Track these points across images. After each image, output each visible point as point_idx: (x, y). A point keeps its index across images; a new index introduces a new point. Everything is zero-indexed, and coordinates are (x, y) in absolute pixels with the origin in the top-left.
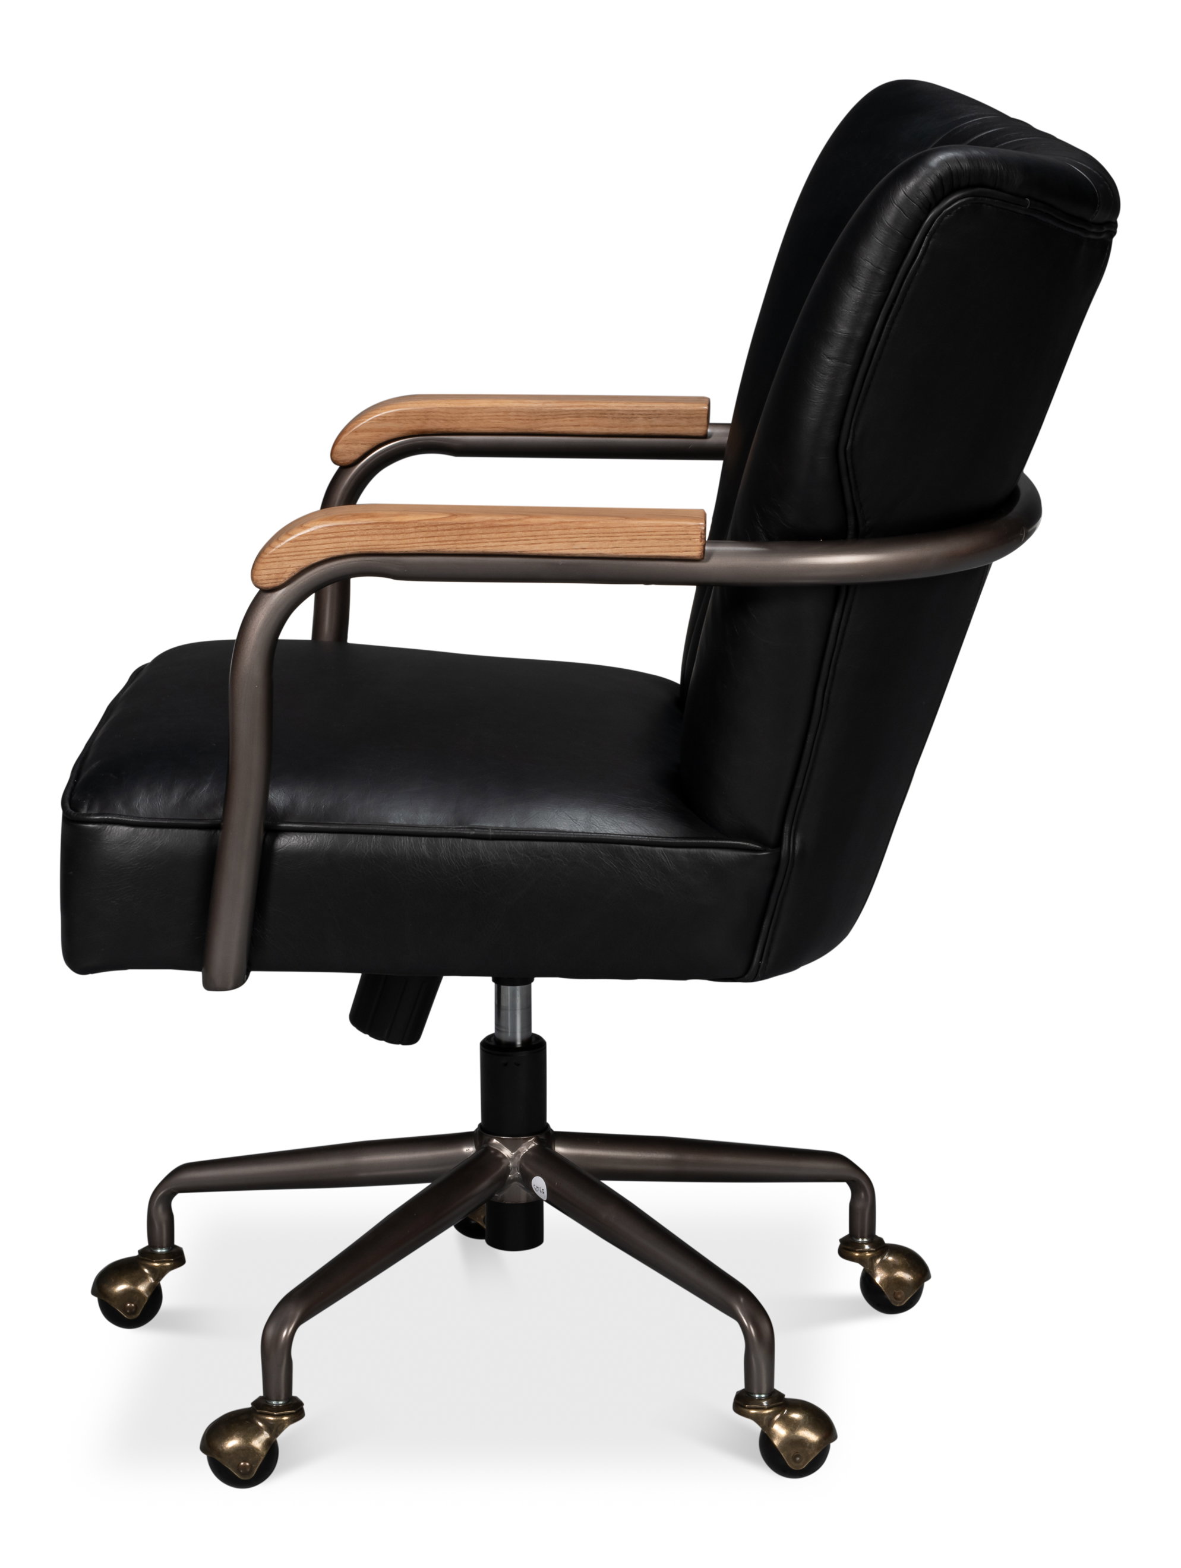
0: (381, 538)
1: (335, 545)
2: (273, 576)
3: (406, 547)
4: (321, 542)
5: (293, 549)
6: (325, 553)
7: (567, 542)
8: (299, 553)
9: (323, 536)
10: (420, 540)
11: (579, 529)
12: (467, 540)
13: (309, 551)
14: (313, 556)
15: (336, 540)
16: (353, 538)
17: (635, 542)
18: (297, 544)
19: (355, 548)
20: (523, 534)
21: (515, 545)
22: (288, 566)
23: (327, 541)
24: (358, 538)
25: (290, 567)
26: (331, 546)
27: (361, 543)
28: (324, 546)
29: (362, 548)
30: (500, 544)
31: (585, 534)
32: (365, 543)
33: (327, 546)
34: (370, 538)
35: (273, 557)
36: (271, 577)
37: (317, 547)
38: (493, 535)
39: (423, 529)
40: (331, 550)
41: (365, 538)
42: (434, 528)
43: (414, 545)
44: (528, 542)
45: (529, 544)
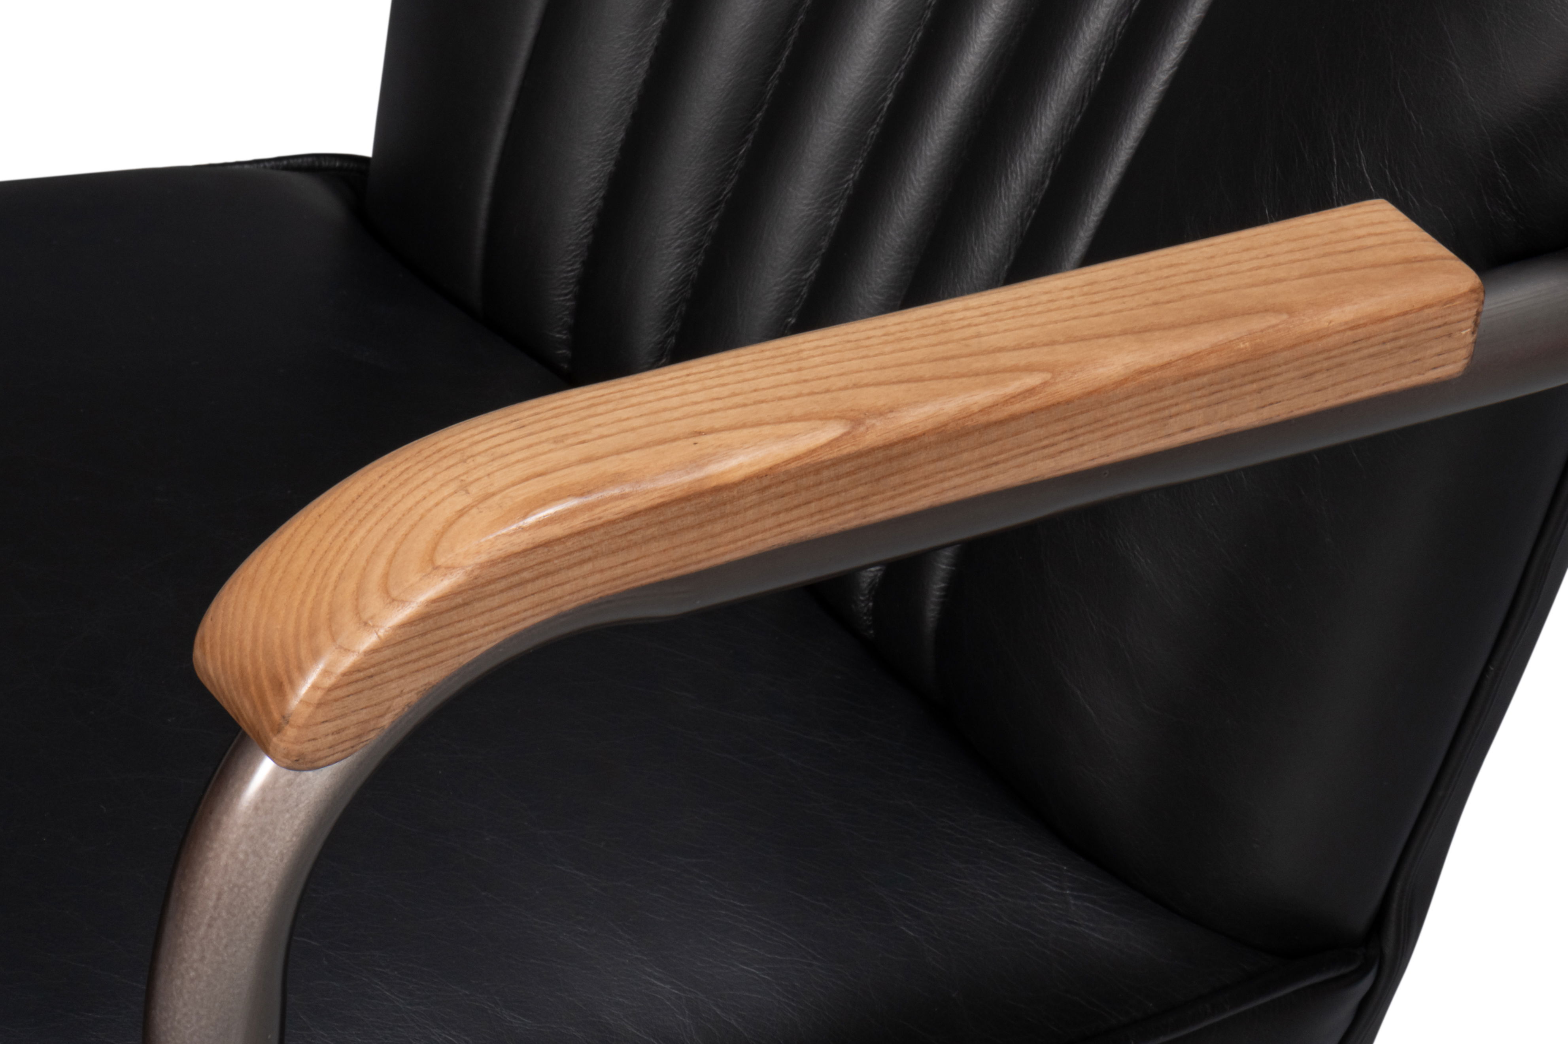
0: (664, 544)
1: (536, 599)
2: (353, 731)
3: (731, 552)
4: (496, 601)
5: (416, 643)
6: (504, 628)
7: (1150, 422)
8: (431, 649)
9: (503, 584)
10: (770, 522)
11: (1185, 379)
12: (894, 488)
13: (460, 635)
14: (470, 645)
15: (541, 583)
16: (587, 568)
17: (1318, 377)
18: (430, 623)
19: (590, 591)
20: (1042, 432)
21: (1018, 466)
22: (397, 692)
23: (516, 592)
24: (603, 563)
25: (402, 693)
26: (524, 604)
27: (608, 575)
28: (505, 609)
29: (618, 582)
30: (980, 474)
31: (1199, 389)
32: (619, 571)
33: (512, 608)
34: (635, 553)
35: (357, 681)
36: (344, 735)
37: (482, 620)
38: (966, 456)
39: (782, 489)
40: (524, 615)
41: (621, 557)
42: (811, 480)
43: (753, 539)
44: (1052, 450)
45: (1052, 456)
